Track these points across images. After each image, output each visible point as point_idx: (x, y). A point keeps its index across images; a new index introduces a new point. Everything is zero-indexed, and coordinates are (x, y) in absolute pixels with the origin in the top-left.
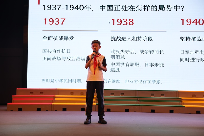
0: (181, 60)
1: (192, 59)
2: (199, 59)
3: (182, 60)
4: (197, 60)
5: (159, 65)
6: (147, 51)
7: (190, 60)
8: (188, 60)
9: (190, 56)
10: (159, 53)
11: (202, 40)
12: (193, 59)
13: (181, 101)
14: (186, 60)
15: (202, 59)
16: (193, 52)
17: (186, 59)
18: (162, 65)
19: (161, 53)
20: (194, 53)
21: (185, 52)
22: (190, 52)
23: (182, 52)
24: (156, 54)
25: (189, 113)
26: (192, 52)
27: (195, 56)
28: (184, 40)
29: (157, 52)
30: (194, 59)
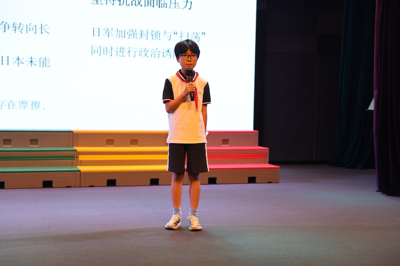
0: (93, 51)
1: (119, 50)
2: (135, 50)
3: (96, 51)
4: (132, 54)
5: (38, 63)
6: (7, 26)
7: (114, 53)
8: (110, 51)
9: (115, 42)
10: (39, 31)
11: (143, 5)
12: (122, 50)
13: (75, 156)
14: (105, 52)
15: (143, 50)
16: (123, 32)
17: (105, 49)
18: (44, 63)
19: (43, 31)
20: (123, 36)
21: (102, 32)
22: (115, 32)
23: (96, 32)
24: (31, 33)
25: (90, 186)
26: (121, 34)
27: (126, 43)
28: (101, 3)
29: (31, 29)
30: (124, 50)
